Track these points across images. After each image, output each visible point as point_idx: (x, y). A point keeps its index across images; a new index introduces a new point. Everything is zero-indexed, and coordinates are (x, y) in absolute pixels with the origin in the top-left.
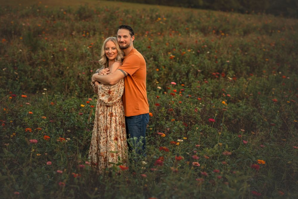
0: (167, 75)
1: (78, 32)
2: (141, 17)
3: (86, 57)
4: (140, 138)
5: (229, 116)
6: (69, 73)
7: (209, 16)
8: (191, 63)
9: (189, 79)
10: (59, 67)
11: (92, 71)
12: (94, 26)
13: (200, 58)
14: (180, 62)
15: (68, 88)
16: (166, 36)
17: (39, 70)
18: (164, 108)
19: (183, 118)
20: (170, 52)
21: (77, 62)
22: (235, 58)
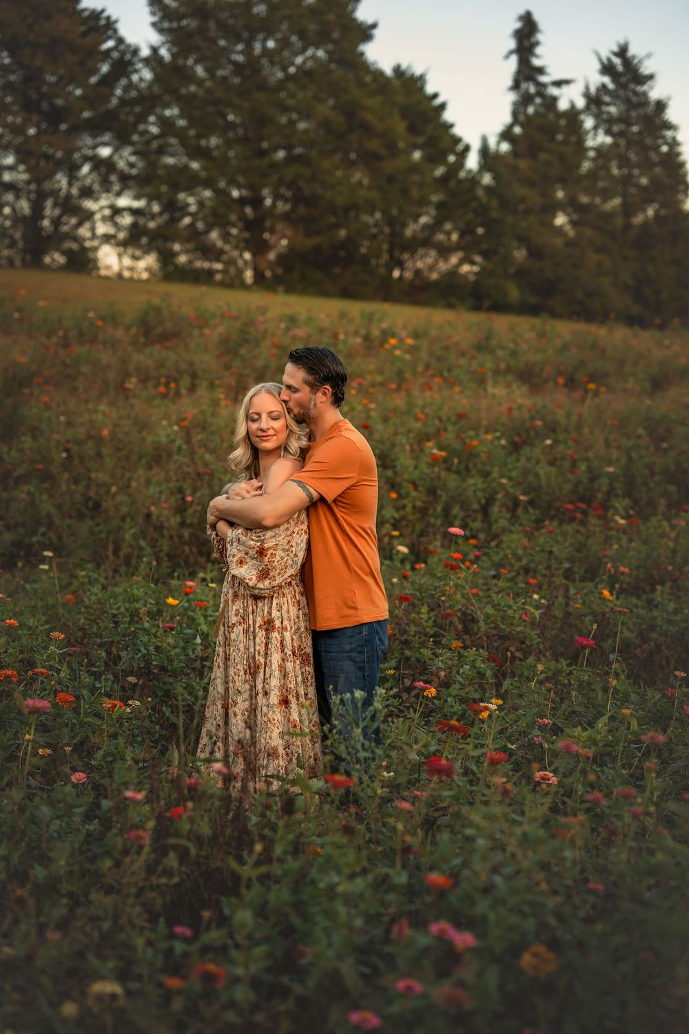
0: (423, 511)
1: (144, 381)
2: (335, 336)
3: (169, 455)
4: (376, 694)
5: (627, 634)
6: (116, 507)
7: (542, 335)
8: (495, 474)
9: (490, 525)
10: (88, 487)
11: (189, 499)
12: (192, 364)
13: (523, 460)
14: (463, 473)
15: (116, 551)
16: (416, 393)
17: (24, 496)
18: (424, 609)
19: (485, 639)
20: (429, 440)
21: (141, 472)
22: (630, 458)
